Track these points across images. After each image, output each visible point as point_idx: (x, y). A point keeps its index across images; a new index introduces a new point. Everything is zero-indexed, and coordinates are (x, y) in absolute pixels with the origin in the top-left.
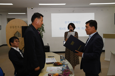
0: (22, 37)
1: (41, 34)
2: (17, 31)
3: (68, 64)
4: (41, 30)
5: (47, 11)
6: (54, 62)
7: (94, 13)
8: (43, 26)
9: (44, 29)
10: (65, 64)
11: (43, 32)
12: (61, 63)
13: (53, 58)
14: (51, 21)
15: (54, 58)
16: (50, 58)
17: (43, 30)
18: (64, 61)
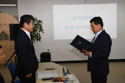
0: (11, 40)
1: (39, 35)
2: (3, 32)
3: (73, 80)
4: (38, 30)
5: (47, 2)
6: (55, 77)
7: (116, 4)
8: (42, 24)
9: (43, 28)
10: (69, 80)
11: (41, 33)
12: (64, 79)
13: (52, 71)
14: (53, 16)
15: (55, 71)
16: (49, 71)
17: (41, 30)
18: (68, 75)
